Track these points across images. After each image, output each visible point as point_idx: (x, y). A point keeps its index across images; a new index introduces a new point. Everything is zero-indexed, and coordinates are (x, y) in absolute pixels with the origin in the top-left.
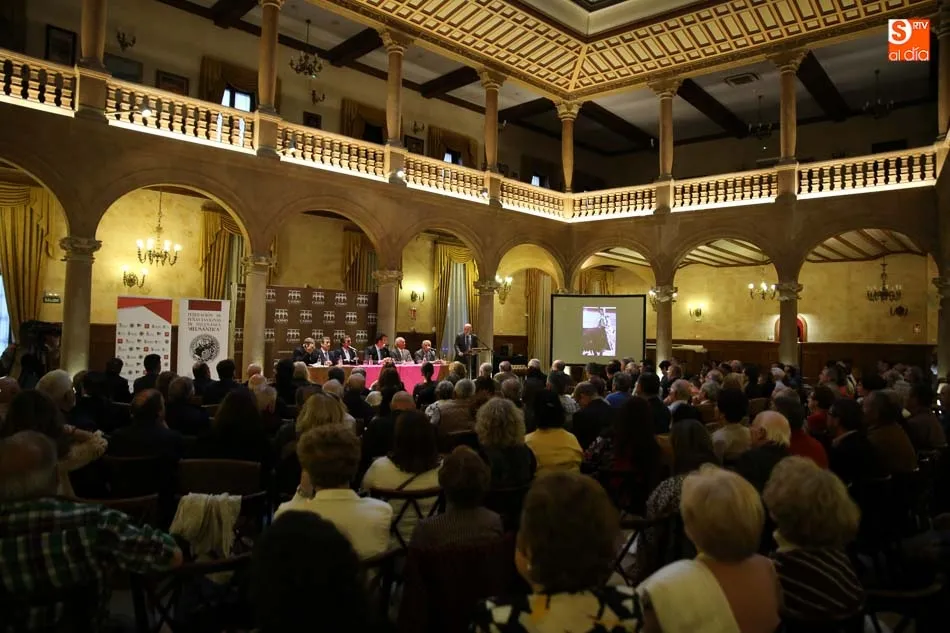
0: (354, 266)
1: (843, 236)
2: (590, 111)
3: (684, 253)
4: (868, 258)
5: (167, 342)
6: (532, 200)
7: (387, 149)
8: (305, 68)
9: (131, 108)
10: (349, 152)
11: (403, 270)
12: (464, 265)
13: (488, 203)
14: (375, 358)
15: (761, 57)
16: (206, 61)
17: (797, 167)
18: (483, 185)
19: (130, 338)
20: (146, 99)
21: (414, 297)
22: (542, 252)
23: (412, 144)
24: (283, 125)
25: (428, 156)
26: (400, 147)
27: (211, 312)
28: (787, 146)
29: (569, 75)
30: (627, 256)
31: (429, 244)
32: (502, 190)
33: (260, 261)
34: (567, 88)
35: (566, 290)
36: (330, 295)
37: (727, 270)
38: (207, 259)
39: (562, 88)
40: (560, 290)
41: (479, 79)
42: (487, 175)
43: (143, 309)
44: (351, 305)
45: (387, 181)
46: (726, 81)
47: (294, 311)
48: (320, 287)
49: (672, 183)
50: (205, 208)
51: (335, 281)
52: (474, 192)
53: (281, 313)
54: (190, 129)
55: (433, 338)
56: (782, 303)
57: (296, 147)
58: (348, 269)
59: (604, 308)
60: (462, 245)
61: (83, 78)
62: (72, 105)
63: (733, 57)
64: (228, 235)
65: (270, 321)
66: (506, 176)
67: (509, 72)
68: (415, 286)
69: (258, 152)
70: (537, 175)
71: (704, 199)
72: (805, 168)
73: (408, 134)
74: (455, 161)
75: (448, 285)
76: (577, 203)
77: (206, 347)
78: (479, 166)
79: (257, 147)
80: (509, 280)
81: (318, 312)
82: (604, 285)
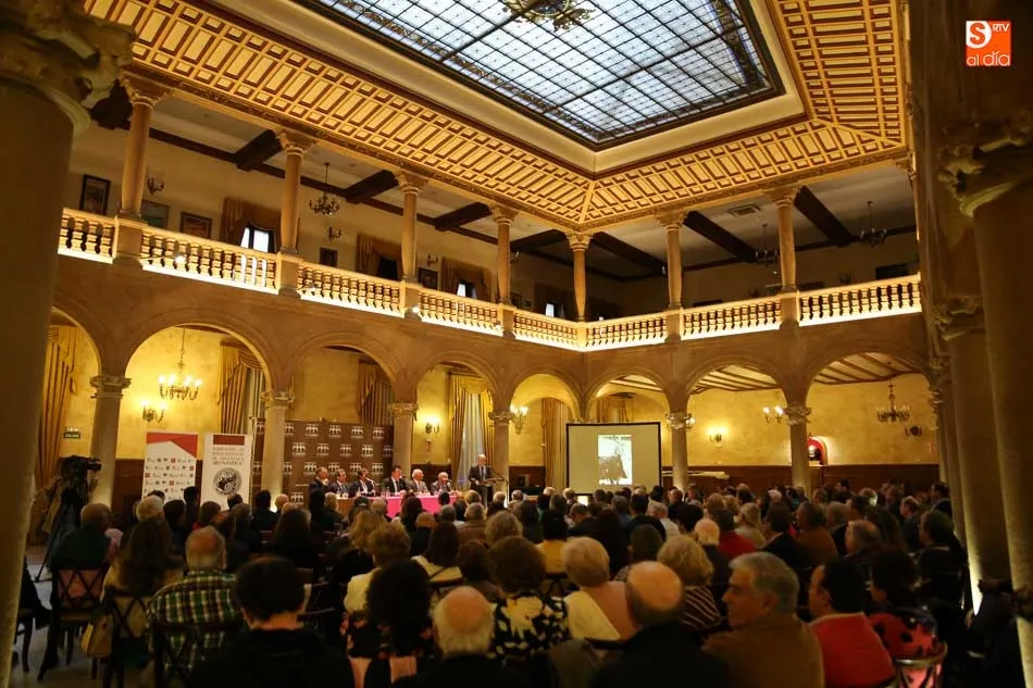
0: (369, 399)
1: (847, 360)
2: (601, 240)
3: (697, 379)
4: (878, 379)
5: (191, 476)
6: (545, 331)
7: (402, 285)
8: (323, 208)
9: (163, 254)
10: (366, 289)
11: (418, 402)
12: (479, 396)
13: (501, 335)
14: (392, 490)
15: (759, 192)
16: (228, 203)
17: (798, 295)
18: (496, 317)
19: (157, 472)
20: (177, 244)
21: (428, 429)
22: (556, 381)
23: (426, 277)
24: (303, 264)
25: (442, 290)
26: (414, 282)
27: (234, 446)
28: (787, 274)
29: (579, 208)
30: (640, 382)
31: (443, 375)
32: (515, 321)
33: (280, 396)
34: (577, 220)
35: (582, 419)
36: (346, 428)
37: (744, 394)
38: (225, 394)
39: (573, 220)
40: (576, 418)
41: (490, 214)
42: (501, 307)
43: (170, 444)
44: (368, 438)
45: (403, 316)
46: (729, 211)
47: (311, 445)
48: (335, 421)
49: (682, 312)
50: (223, 343)
51: (350, 414)
52: (488, 324)
53: (299, 447)
54: (216, 271)
55: (448, 469)
56: (792, 427)
57: (316, 286)
58: (363, 401)
59: (620, 436)
60: (476, 376)
61: (121, 227)
62: (110, 252)
63: (733, 192)
64: (245, 370)
65: (288, 456)
66: (520, 307)
67: (520, 207)
68: (430, 417)
69: (280, 291)
70: (551, 303)
71: (712, 327)
72: (806, 296)
73: (422, 266)
74: (469, 294)
75: (463, 417)
76: (591, 332)
77: (229, 480)
78: (493, 297)
79: (278, 286)
80: (525, 410)
81: (334, 443)
82: (622, 413)
